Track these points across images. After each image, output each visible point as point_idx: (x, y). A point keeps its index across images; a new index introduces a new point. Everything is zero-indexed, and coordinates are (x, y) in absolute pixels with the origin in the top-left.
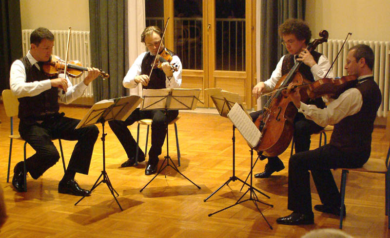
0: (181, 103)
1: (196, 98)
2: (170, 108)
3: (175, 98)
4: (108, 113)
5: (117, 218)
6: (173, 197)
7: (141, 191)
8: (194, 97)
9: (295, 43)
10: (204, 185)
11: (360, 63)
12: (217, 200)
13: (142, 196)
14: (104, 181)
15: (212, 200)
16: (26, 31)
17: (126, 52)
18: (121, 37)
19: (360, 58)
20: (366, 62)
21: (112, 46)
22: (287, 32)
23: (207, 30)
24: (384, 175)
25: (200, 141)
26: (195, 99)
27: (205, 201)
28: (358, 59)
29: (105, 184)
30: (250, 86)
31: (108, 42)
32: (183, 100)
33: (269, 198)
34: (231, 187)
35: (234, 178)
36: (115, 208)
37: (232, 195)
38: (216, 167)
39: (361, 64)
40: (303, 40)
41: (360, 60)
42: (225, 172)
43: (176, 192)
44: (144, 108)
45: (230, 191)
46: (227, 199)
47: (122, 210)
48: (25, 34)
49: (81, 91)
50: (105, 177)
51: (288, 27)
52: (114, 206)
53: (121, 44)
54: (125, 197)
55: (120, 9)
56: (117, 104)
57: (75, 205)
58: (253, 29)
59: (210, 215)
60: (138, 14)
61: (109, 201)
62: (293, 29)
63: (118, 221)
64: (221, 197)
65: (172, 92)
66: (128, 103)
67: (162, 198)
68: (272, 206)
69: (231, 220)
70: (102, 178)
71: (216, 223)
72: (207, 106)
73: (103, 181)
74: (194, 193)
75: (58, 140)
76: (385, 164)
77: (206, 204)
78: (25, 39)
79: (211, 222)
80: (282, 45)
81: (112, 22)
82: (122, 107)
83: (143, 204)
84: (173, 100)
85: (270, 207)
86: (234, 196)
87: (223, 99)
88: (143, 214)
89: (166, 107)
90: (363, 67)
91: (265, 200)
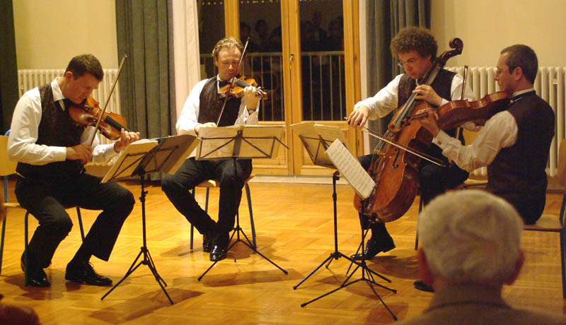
0: (255, 147)
1: (277, 139)
2: (240, 156)
3: (247, 139)
4: (148, 162)
5: (166, 313)
6: (249, 285)
7: (200, 279)
8: (275, 137)
9: (418, 62)
10: (292, 269)
11: (514, 74)
12: (312, 288)
13: (201, 284)
14: (145, 262)
15: (305, 288)
16: (25, 71)
17: (171, 96)
18: (164, 75)
19: (514, 68)
20: (523, 73)
21: (152, 89)
22: (405, 49)
23: (288, 63)
24: (559, 234)
25: (284, 217)
26: (276, 141)
27: (295, 288)
28: (511, 68)
29: (147, 266)
30: (354, 142)
31: (145, 82)
32: (258, 143)
33: (390, 281)
34: (332, 270)
35: (337, 255)
36: (161, 302)
37: (334, 279)
38: (308, 247)
39: (517, 76)
40: (428, 56)
41: (515, 70)
42: (323, 253)
43: (252, 278)
44: (202, 156)
45: (331, 275)
46: (327, 285)
47: (172, 303)
48: (22, 76)
49: (106, 157)
50: (146, 256)
51: (407, 42)
52: (160, 299)
53: (164, 85)
54: (176, 287)
55: (162, 34)
56: (162, 148)
57: (102, 299)
58: (356, 59)
59: (303, 306)
60: (188, 41)
61: (153, 293)
62: (414, 44)
63: (167, 318)
64: (318, 283)
65: (242, 131)
66: (177, 147)
67: (230, 287)
68: (395, 291)
69: (336, 311)
70: (142, 258)
71: (314, 315)
72: (292, 174)
73: (142, 262)
74: (279, 279)
75: (75, 209)
76: (559, 221)
77: (296, 293)
78: (22, 83)
79: (305, 314)
80: (399, 67)
81: (151, 54)
82: (171, 151)
83: (203, 295)
84: (243, 142)
85: (392, 293)
86: (338, 281)
87: (318, 137)
88: (203, 307)
89: (234, 154)
90: (520, 79)
91: (384, 283)
